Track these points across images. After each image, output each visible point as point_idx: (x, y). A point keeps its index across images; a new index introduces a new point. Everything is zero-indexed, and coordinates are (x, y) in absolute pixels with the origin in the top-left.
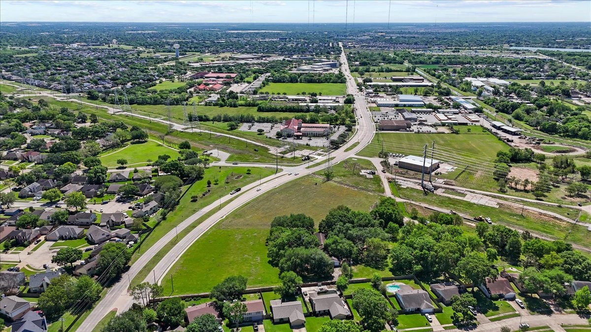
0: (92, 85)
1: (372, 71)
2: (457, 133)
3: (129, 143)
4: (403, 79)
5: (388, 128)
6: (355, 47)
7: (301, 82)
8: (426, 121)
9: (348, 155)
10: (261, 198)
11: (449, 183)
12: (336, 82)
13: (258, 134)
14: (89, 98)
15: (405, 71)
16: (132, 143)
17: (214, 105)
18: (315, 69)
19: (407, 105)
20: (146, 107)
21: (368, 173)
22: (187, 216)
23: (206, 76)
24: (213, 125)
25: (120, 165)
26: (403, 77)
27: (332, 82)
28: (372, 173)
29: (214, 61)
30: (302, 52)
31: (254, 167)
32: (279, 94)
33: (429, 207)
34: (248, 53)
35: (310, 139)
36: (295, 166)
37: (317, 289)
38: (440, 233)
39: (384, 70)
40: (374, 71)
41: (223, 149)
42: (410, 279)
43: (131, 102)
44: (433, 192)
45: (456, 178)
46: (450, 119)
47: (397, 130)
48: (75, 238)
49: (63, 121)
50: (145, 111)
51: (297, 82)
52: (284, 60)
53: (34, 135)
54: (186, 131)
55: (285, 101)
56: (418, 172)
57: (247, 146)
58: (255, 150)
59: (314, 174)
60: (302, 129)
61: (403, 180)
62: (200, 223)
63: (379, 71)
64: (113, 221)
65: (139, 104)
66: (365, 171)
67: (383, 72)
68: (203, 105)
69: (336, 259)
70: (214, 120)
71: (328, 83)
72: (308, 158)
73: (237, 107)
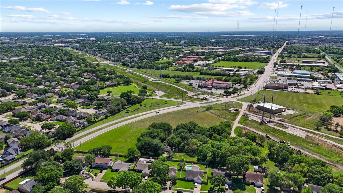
0: (129, 59)
1: (293, 57)
2: (318, 94)
3: (122, 85)
4: (309, 62)
5: (271, 88)
6: (294, 44)
7: (240, 61)
8: (303, 86)
9: (232, 100)
10: (161, 115)
11: (282, 121)
12: (262, 62)
13: (189, 86)
14: (122, 65)
15: (317, 58)
16: (123, 85)
17: (179, 71)
18: (255, 55)
19: (298, 76)
20: (144, 70)
21: (234, 110)
22: (118, 119)
23: (187, 57)
24: (170, 80)
25: (108, 94)
26: (310, 61)
27: (260, 62)
28: (237, 110)
29: (199, 50)
30: (256, 46)
31: (171, 101)
32: (220, 66)
33: (255, 131)
34: (223, 46)
35: (216, 90)
36: (195, 102)
37: (148, 160)
38: (236, 142)
39: (302, 57)
40: (294, 57)
41: (164, 91)
42: (204, 165)
43: (139, 67)
44: (266, 124)
45: (291, 118)
46: (321, 85)
47: (276, 89)
48: (62, 121)
49: (99, 73)
50: (142, 72)
51: (238, 61)
52: (240, 50)
53: (85, 79)
54: (154, 81)
55: (221, 70)
56: (267, 112)
57: (177, 91)
58: (180, 93)
59: (201, 107)
60: (214, 84)
61: (252, 115)
62: (120, 122)
63: (298, 57)
64: (82, 116)
65: (143, 68)
66: (233, 108)
67: (301, 57)
68: (173, 71)
69: (170, 148)
70: (172, 77)
71: (257, 62)
72: (205, 99)
73: (190, 72)
